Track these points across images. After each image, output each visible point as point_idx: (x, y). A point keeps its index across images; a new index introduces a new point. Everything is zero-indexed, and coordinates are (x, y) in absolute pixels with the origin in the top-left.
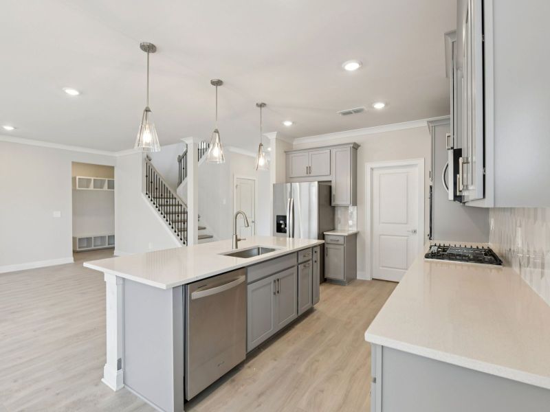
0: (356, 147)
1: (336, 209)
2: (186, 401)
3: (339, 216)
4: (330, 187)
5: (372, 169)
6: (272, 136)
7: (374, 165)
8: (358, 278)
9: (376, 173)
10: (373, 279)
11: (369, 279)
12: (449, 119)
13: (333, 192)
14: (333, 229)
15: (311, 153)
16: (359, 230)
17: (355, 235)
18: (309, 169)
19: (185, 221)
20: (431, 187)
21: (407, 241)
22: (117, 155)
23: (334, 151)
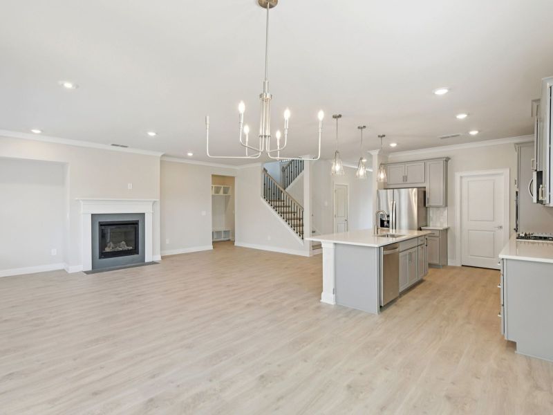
0: (447, 160)
1: (428, 209)
2: (381, 307)
3: (431, 215)
4: (425, 192)
5: (461, 177)
6: (375, 153)
7: (463, 174)
8: (449, 264)
9: (464, 180)
10: (463, 266)
11: (459, 265)
12: (533, 142)
13: (427, 196)
14: (426, 226)
15: (407, 165)
16: (449, 226)
17: (446, 230)
18: (405, 178)
19: (301, 219)
20: (517, 193)
21: (494, 235)
22: (237, 168)
23: (428, 163)
